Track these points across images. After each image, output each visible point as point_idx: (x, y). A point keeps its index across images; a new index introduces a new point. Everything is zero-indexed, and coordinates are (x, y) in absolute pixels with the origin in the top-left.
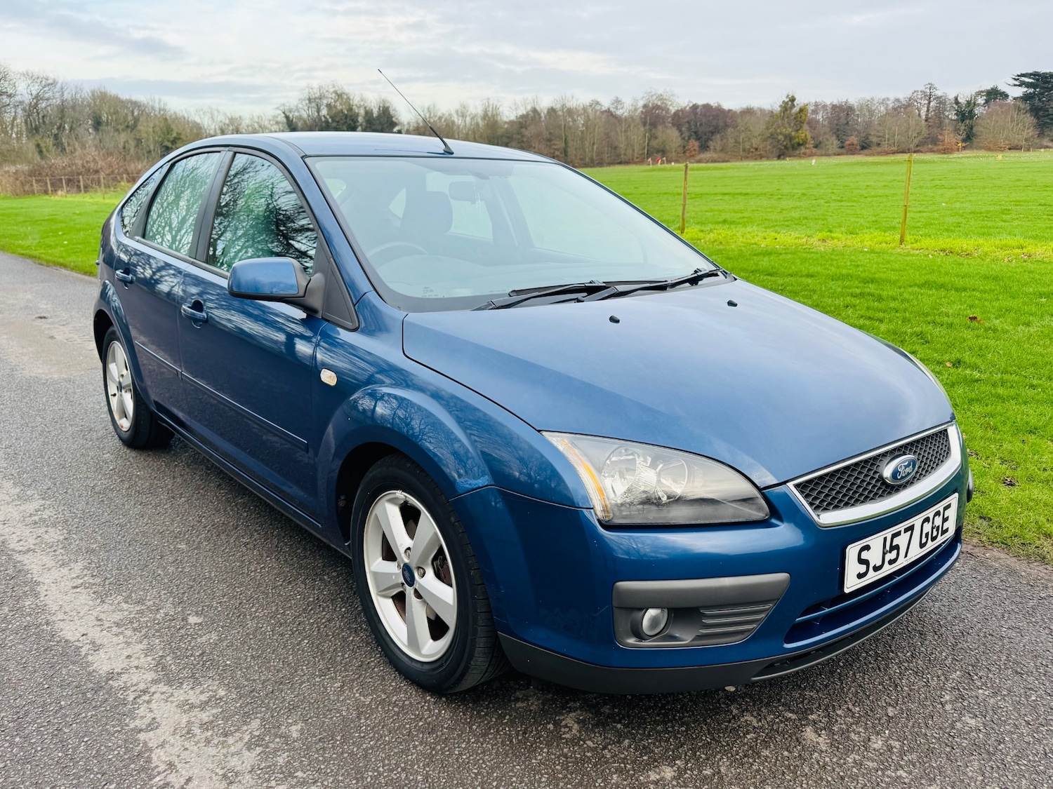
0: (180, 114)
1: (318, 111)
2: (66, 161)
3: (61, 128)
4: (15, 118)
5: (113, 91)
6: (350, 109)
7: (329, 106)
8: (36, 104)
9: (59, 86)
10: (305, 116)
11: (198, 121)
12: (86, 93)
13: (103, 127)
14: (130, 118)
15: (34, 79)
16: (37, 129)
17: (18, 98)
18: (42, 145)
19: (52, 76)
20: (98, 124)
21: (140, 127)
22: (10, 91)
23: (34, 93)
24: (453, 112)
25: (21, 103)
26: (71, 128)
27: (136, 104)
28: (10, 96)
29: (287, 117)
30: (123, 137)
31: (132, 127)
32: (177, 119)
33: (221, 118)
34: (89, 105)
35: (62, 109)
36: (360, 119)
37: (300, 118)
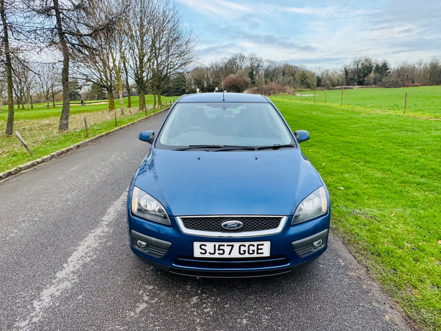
0: (309, 70)
1: (358, 65)
2: (266, 86)
3: (273, 75)
4: (262, 73)
5: (290, 64)
6: (370, 64)
7: (362, 64)
8: (268, 69)
9: (275, 63)
10: (352, 68)
11: (315, 71)
12: (282, 65)
13: (285, 75)
14: (293, 71)
15: (269, 61)
16: (267, 76)
17: (264, 67)
18: (267, 81)
19: (273, 60)
20: (284, 74)
21: (296, 75)
22: (262, 65)
23: (268, 65)
24: (416, 63)
25: (264, 68)
26: (276, 75)
27: (296, 67)
28: (262, 67)
29: (345, 69)
30: (289, 78)
31: (293, 75)
32: (307, 71)
33: (322, 70)
34: (282, 68)
35: (274, 70)
36: (374, 68)
37: (350, 69)
